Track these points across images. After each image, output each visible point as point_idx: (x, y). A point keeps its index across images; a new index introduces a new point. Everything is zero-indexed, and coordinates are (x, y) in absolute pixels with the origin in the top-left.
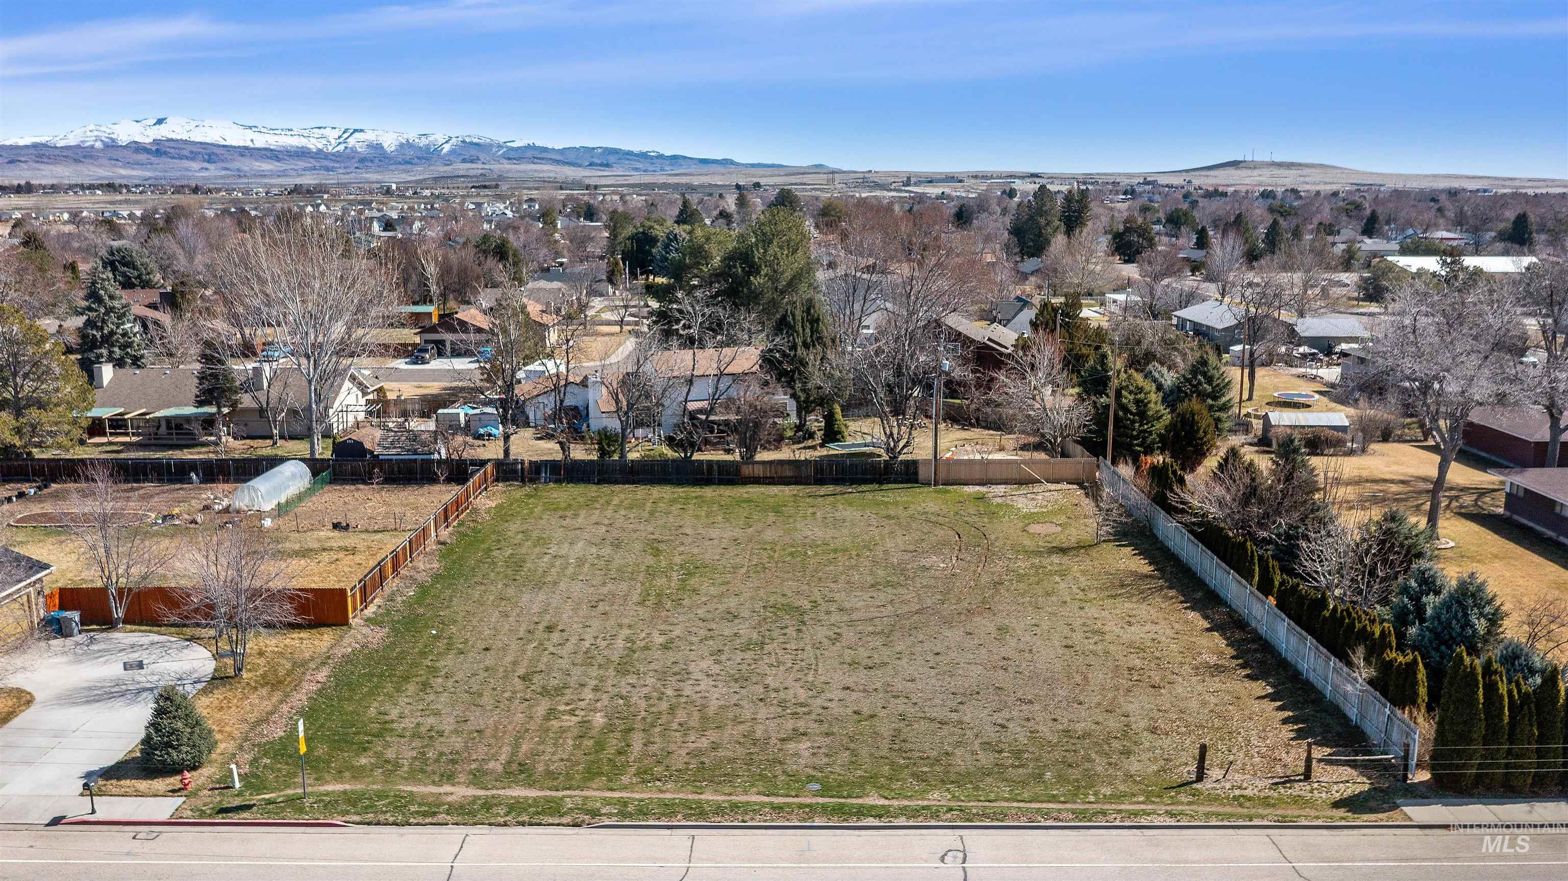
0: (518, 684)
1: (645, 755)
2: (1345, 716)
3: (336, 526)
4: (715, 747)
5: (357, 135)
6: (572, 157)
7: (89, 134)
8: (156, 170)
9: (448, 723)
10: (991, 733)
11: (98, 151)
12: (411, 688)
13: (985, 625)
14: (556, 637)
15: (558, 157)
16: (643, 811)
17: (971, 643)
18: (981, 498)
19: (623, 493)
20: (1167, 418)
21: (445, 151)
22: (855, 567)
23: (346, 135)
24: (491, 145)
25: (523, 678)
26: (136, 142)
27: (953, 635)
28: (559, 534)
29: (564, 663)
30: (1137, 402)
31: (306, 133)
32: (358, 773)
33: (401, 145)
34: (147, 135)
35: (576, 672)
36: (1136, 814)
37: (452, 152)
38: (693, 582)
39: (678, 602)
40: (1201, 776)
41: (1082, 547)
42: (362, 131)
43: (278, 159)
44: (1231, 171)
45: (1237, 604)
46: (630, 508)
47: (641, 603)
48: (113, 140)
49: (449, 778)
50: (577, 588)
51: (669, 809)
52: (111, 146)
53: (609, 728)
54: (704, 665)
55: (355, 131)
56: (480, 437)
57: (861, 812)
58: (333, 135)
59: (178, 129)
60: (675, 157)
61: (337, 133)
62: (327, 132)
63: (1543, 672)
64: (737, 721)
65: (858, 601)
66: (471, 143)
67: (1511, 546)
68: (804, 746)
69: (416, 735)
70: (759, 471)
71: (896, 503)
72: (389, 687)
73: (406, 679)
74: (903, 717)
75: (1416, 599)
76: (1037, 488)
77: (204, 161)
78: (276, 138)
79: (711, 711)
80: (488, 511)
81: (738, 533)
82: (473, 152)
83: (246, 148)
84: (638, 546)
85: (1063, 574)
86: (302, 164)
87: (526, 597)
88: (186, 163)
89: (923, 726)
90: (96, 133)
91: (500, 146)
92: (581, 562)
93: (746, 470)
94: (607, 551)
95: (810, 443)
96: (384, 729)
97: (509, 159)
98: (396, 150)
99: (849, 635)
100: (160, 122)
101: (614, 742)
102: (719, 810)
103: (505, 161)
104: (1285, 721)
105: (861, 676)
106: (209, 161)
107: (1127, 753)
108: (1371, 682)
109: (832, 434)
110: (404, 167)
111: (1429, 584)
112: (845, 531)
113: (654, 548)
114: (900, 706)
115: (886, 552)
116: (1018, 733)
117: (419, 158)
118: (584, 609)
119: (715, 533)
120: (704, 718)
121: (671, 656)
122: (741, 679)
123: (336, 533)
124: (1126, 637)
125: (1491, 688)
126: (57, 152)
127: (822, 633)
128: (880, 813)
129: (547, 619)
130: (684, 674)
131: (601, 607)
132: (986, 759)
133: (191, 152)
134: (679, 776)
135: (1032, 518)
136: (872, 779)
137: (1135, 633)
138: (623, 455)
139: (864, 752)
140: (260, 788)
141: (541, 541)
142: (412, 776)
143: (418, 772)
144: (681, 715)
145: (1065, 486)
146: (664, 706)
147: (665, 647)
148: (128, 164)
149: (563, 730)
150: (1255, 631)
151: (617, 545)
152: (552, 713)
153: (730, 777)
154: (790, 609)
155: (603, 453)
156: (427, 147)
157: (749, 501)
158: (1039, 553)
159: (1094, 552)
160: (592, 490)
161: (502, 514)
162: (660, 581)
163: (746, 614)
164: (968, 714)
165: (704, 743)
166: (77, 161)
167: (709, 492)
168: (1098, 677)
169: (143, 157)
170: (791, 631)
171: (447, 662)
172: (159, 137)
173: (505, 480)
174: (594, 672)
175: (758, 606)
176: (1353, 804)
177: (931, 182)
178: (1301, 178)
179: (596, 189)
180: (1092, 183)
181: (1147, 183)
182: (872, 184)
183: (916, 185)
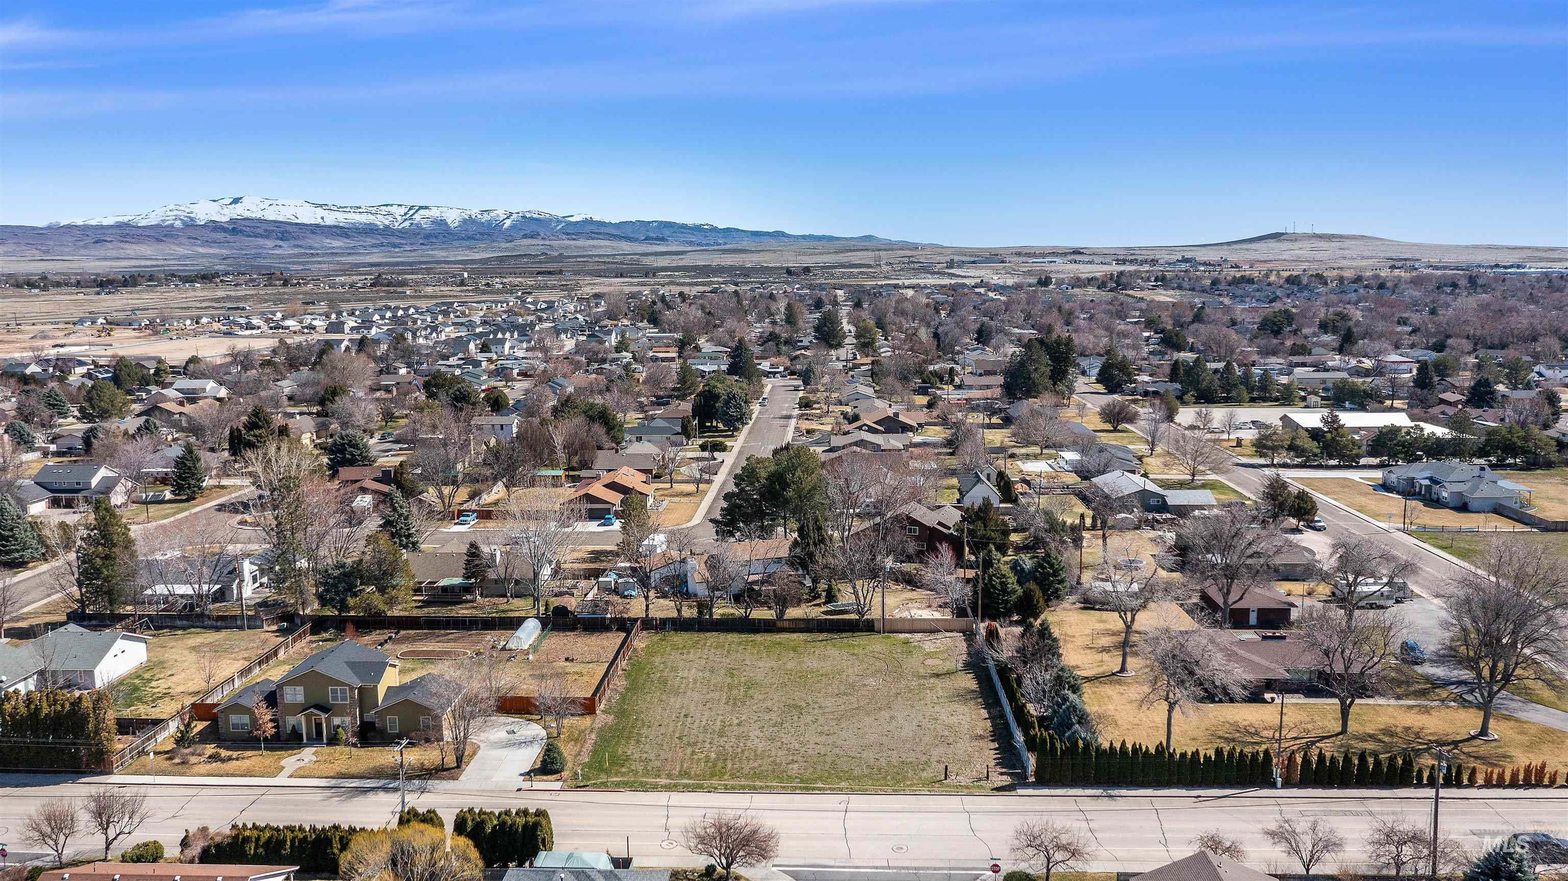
0: (677, 741)
1: (733, 769)
3: (567, 659)
4: (760, 766)
5: (422, 212)
6: (629, 232)
7: (169, 213)
8: (232, 248)
9: (652, 756)
10: (872, 762)
11: (178, 230)
12: (633, 742)
13: (885, 714)
14: (689, 719)
15: (615, 232)
16: (733, 788)
17: (876, 724)
18: (907, 642)
19: (712, 638)
20: (1020, 591)
21: (506, 226)
22: (830, 685)
23: (411, 212)
24: (550, 220)
25: (679, 738)
26: (214, 221)
27: (868, 720)
28: (681, 664)
29: (695, 732)
30: (1002, 583)
31: (373, 210)
32: (623, 774)
33: (465, 221)
34: (224, 215)
35: (701, 737)
36: (916, 790)
37: (513, 227)
38: (751, 692)
39: (744, 703)
41: (949, 673)
42: (426, 208)
43: (347, 236)
44: (1272, 244)
46: (716, 648)
47: (727, 703)
48: (192, 219)
49: (659, 776)
50: (696, 696)
51: (743, 787)
52: (190, 225)
53: (717, 759)
54: (756, 733)
55: (421, 208)
56: (625, 597)
57: (814, 789)
58: (398, 211)
59: (253, 208)
60: (728, 230)
61: (403, 210)
62: (393, 209)
64: (769, 756)
65: (829, 703)
66: (531, 219)
68: (795, 766)
69: (641, 761)
70: (786, 625)
71: (859, 646)
72: (623, 742)
73: (629, 738)
74: (837, 755)
76: (940, 635)
77: (278, 239)
78: (346, 215)
79: (759, 752)
80: (642, 650)
81: (774, 664)
82: (534, 227)
83: (317, 226)
84: (723, 672)
85: (931, 689)
86: (370, 241)
87: (672, 700)
88: (261, 241)
89: (846, 759)
90: (175, 212)
91: (559, 221)
92: (695, 681)
93: (779, 624)
94: (707, 674)
95: (818, 601)
96: (628, 759)
97: (568, 234)
98: (459, 226)
99: (821, 720)
100: (236, 201)
101: (720, 765)
102: (761, 788)
103: (564, 237)
104: (995, 759)
105: (823, 739)
106: (281, 239)
107: (923, 770)
109: (831, 597)
110: (467, 243)
112: (829, 663)
113: (731, 673)
114: (837, 751)
115: (848, 676)
116: (883, 762)
117: (481, 234)
118: (700, 707)
119: (761, 664)
120: (756, 755)
121: (742, 729)
122: (772, 740)
123: (567, 664)
124: (947, 722)
126: (140, 231)
127: (809, 719)
128: (820, 789)
129: (684, 712)
130: (747, 737)
131: (708, 705)
132: (866, 771)
133: (266, 231)
134: (746, 777)
135: (930, 655)
136: (820, 778)
137: (954, 720)
138: (711, 615)
139: (819, 768)
140: (589, 779)
141: (674, 669)
142: (644, 776)
143: (646, 773)
144: (746, 754)
145: (955, 634)
146: (739, 750)
147: (739, 725)
148: (207, 243)
149: (699, 760)
151: (712, 671)
152: (693, 753)
153: (766, 777)
154: (796, 707)
155: (700, 613)
156: (489, 222)
157: (780, 644)
158: (924, 677)
159: (952, 677)
160: (695, 636)
161: (650, 651)
162: (735, 692)
163: (775, 709)
164: (865, 755)
165: (756, 764)
166: (159, 240)
167: (759, 637)
168: (926, 739)
169: (220, 236)
170: (795, 718)
171: (644, 731)
172: (235, 217)
173: (647, 629)
174: (709, 736)
175: (781, 705)
176: (1001, 788)
177: (974, 262)
178: (1341, 252)
179: (654, 275)
180: (1131, 261)
181: (1185, 260)
182: (916, 266)
183: (959, 267)
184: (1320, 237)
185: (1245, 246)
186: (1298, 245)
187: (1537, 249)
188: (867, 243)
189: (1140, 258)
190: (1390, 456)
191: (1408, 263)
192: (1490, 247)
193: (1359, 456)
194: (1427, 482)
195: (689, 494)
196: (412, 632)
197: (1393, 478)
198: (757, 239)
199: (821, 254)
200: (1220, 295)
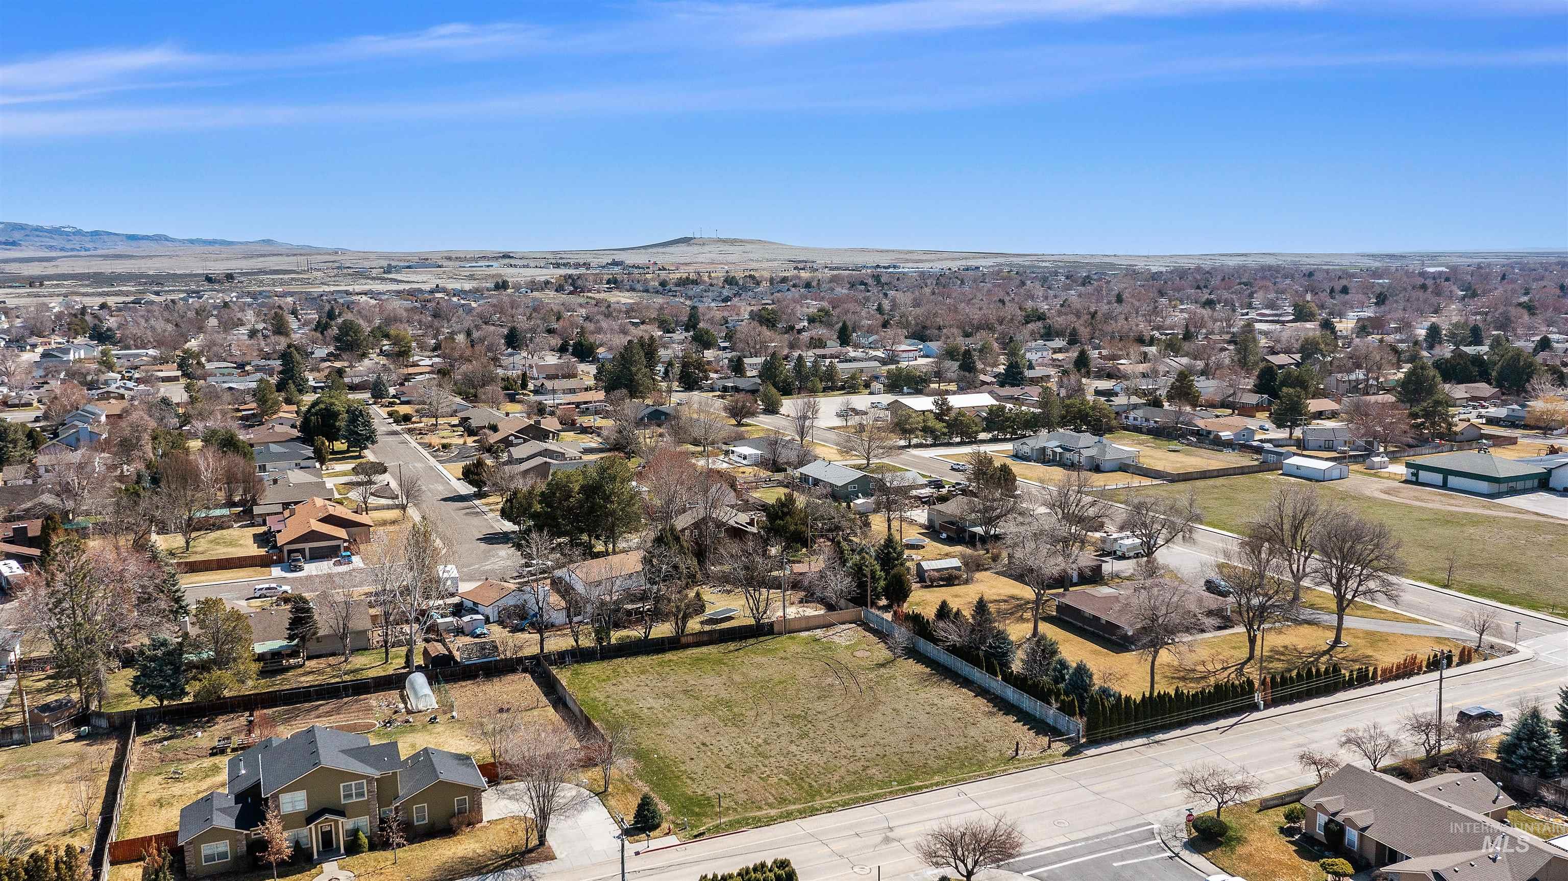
2: (1047, 723)
3: (501, 710)
4: (842, 777)
10: (933, 753)
13: (885, 708)
14: (712, 747)
18: (816, 640)
19: (626, 664)
27: (878, 716)
36: (1005, 770)
38: (736, 710)
39: (743, 722)
40: (1017, 754)
41: (890, 662)
44: (683, 248)
45: (980, 682)
46: (642, 673)
47: (727, 725)
50: (686, 723)
54: (795, 748)
57: (919, 788)
60: (96, 233)
63: (1114, 696)
64: (838, 767)
65: (822, 707)
67: (1072, 636)
68: (874, 770)
70: (690, 639)
74: (897, 753)
75: (1060, 672)
76: (837, 629)
79: (823, 765)
81: (721, 679)
84: (681, 696)
85: (894, 679)
87: (669, 732)
89: (907, 755)
93: (684, 640)
94: (669, 701)
99: (837, 724)
104: (1029, 729)
105: (862, 740)
107: (985, 750)
108: (1057, 709)
111: (1063, 664)
112: (772, 670)
113: (690, 695)
114: (891, 749)
115: (805, 679)
116: (942, 751)
118: (706, 733)
119: (709, 682)
120: (824, 768)
121: (776, 747)
122: (818, 751)
124: (946, 705)
125: (1103, 704)
127: (824, 725)
129: (697, 741)
130: (792, 753)
131: (712, 730)
132: (941, 762)
135: (852, 648)
137: (950, 702)
138: (609, 641)
144: (814, 769)
145: (848, 626)
146: (802, 767)
147: (767, 743)
150: (994, 694)
151: (669, 697)
153: (863, 787)
155: (599, 639)
157: (700, 659)
158: (873, 669)
159: (897, 665)
160: (605, 665)
162: (720, 713)
163: (781, 721)
164: (919, 748)
165: (837, 777)
170: (811, 727)
175: (781, 717)
176: (1067, 754)
177: (409, 267)
178: (746, 255)
179: (41, 285)
180: (564, 265)
181: (615, 263)
182: (350, 271)
183: (397, 272)
184: (724, 241)
185: (661, 250)
186: (707, 248)
187: (900, 252)
188: (268, 248)
189: (572, 262)
190: (999, 430)
191: (808, 265)
192: (863, 250)
193: (977, 432)
194: (1059, 450)
195: (393, 522)
196: (269, 711)
197: (1026, 449)
198: (134, 243)
199: (228, 259)
200: (675, 296)
